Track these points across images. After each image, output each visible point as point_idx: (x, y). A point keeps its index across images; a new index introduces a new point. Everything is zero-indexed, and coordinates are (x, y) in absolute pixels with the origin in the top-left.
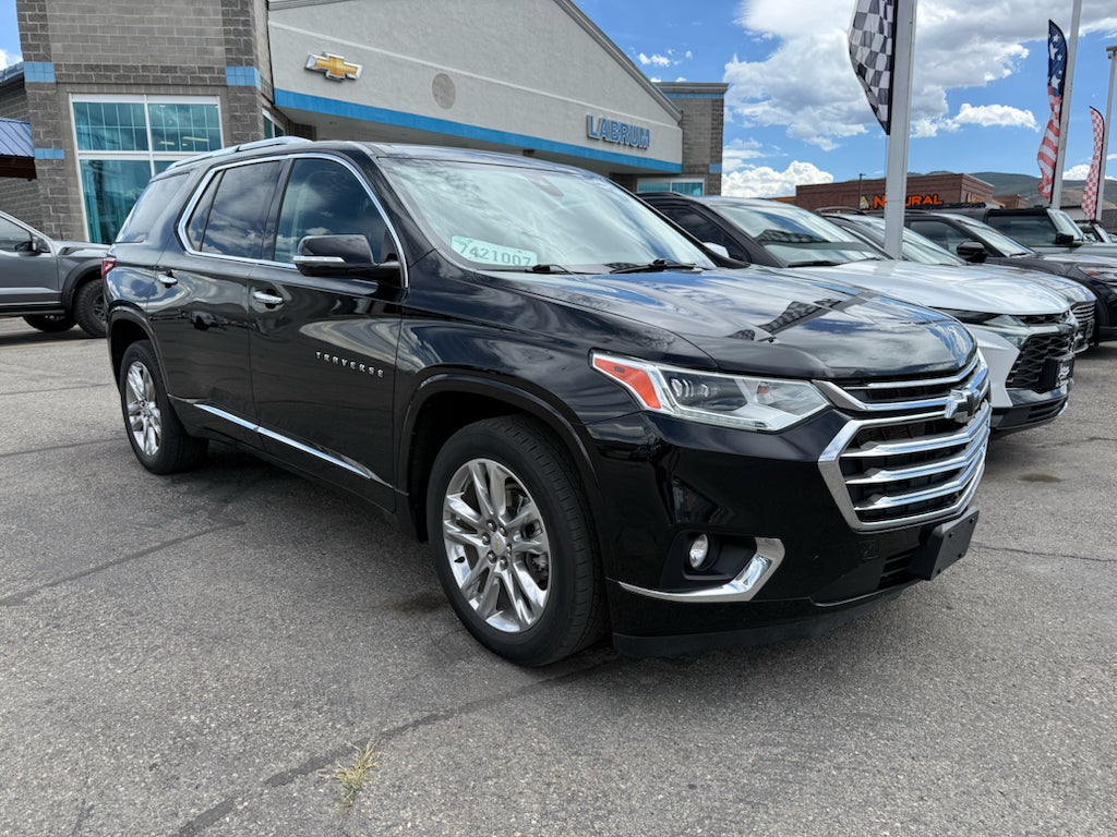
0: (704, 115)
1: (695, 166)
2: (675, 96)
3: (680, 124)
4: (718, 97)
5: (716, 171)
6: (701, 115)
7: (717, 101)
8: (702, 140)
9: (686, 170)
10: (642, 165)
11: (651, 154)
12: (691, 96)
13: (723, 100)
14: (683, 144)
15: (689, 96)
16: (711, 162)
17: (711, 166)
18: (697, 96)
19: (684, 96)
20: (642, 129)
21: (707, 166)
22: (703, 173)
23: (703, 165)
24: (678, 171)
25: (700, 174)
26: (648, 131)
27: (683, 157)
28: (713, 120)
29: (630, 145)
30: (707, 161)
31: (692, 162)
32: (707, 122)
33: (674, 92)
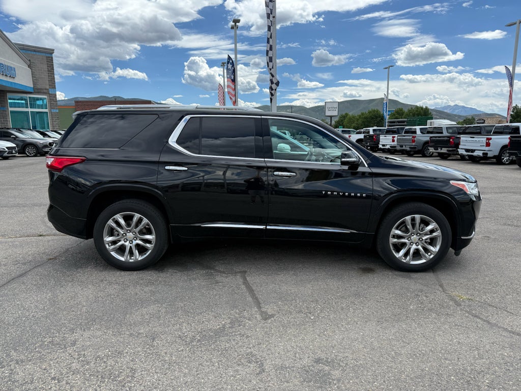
0: (43, 64)
1: (41, 89)
2: (24, 51)
3: (29, 66)
4: (49, 55)
5: (53, 93)
6: (41, 63)
7: (49, 57)
8: (43, 76)
9: (36, 91)
10: (13, 86)
11: (16, 81)
12: (35, 53)
13: (52, 58)
14: (32, 77)
15: (32, 53)
16: (50, 88)
17: (50, 90)
18: (37, 53)
19: (29, 52)
20: (11, 67)
21: (47, 89)
22: (46, 93)
23: (46, 89)
24: (32, 91)
25: (44, 93)
26: (14, 68)
27: (33, 84)
28: (48, 66)
29: (6, 75)
30: (48, 87)
31: (39, 87)
32: (45, 67)
33: (23, 49)
